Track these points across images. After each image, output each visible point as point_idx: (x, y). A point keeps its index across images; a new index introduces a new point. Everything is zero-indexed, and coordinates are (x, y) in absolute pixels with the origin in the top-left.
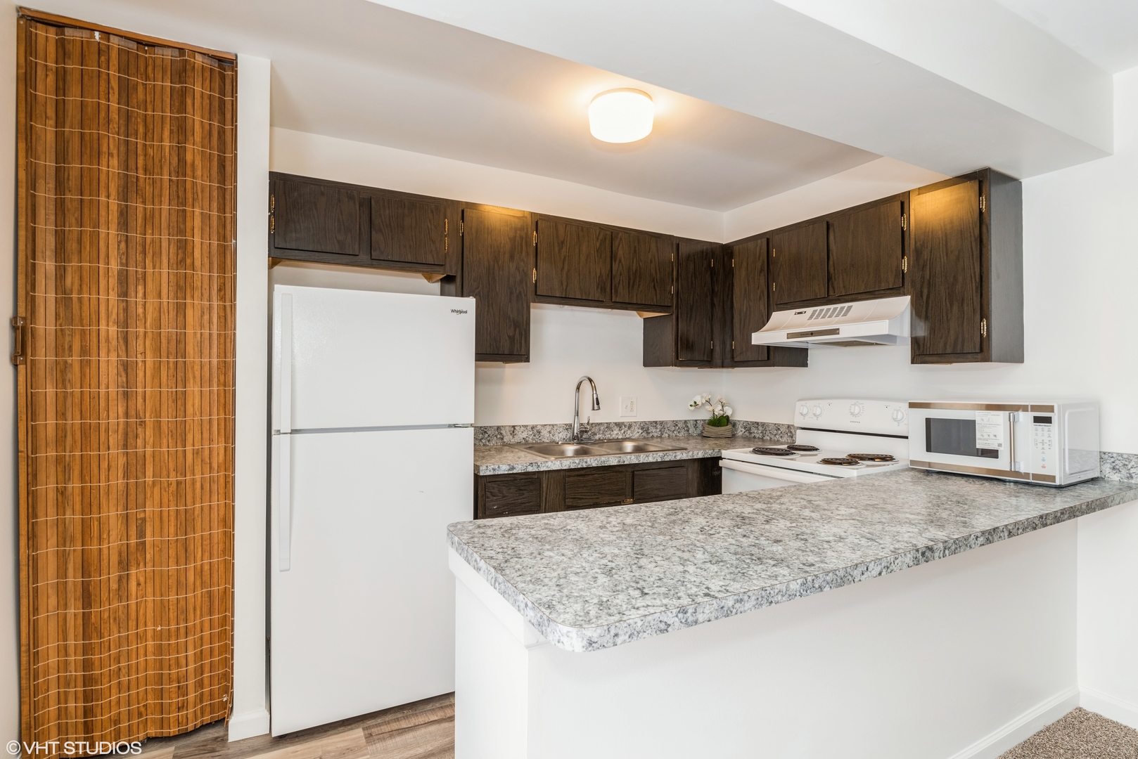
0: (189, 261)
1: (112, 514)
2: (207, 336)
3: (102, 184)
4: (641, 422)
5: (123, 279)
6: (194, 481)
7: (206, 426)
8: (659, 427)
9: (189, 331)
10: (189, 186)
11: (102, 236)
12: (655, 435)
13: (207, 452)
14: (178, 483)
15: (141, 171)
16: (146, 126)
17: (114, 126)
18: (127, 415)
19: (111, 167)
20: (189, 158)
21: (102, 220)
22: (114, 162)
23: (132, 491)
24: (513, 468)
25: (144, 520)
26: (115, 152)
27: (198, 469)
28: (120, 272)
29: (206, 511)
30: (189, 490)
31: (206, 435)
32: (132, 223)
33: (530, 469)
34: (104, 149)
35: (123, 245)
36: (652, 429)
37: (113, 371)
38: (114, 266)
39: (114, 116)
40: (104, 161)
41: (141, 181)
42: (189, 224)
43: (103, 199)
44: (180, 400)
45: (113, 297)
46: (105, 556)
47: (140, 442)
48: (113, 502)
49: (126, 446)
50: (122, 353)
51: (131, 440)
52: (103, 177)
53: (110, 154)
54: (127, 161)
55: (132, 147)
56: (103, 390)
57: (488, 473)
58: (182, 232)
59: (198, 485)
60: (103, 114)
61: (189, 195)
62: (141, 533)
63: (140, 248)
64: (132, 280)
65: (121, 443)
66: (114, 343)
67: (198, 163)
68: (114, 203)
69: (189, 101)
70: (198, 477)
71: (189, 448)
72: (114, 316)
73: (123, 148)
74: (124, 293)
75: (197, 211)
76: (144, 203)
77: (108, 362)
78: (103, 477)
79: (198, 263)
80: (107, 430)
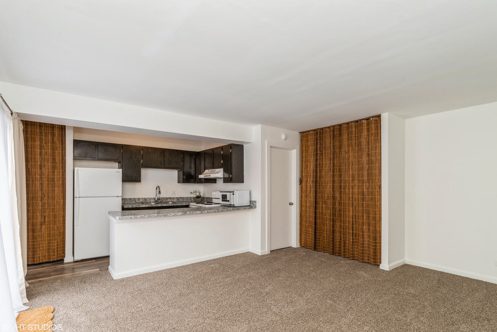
0: (55, 162)
1: (39, 214)
2: (59, 178)
3: (36, 147)
4: (177, 197)
5: (41, 166)
6: (56, 208)
7: (59, 196)
9: (55, 177)
10: (55, 146)
11: (36, 157)
13: (59, 202)
14: (53, 208)
15: (44, 143)
16: (45, 134)
17: (38, 135)
18: (41, 194)
19: (38, 143)
20: (55, 140)
21: (36, 154)
22: (38, 142)
23: (43, 210)
24: (133, 206)
25: (45, 216)
26: (38, 140)
27: (57, 205)
28: (40, 165)
29: (59, 214)
30: (55, 210)
31: (59, 198)
32: (42, 154)
33: (137, 207)
34: (36, 140)
35: (40, 159)
36: (180, 199)
37: (39, 185)
39: (38, 133)
40: (36, 142)
41: (44, 145)
42: (55, 154)
43: (36, 150)
44: (53, 191)
45: (38, 170)
46: (37, 223)
47: (44, 200)
48: (39, 212)
49: (41, 200)
50: (40, 181)
51: (42, 199)
52: (36, 145)
53: (37, 141)
54: (41, 142)
55: (42, 139)
56: (37, 189)
57: (126, 207)
58: (54, 156)
59: (57, 209)
60: (36, 132)
61: (55, 148)
62: (45, 219)
63: (44, 159)
64: (42, 166)
65: (40, 200)
66: (39, 179)
67: (57, 141)
68: (38, 151)
69: (55, 129)
70: (57, 207)
71: (55, 201)
72: (39, 174)
73: (40, 139)
74: (41, 169)
75: (57, 151)
76: (45, 150)
77: (38, 183)
78: (37, 207)
79: (57, 162)
80: (38, 197)
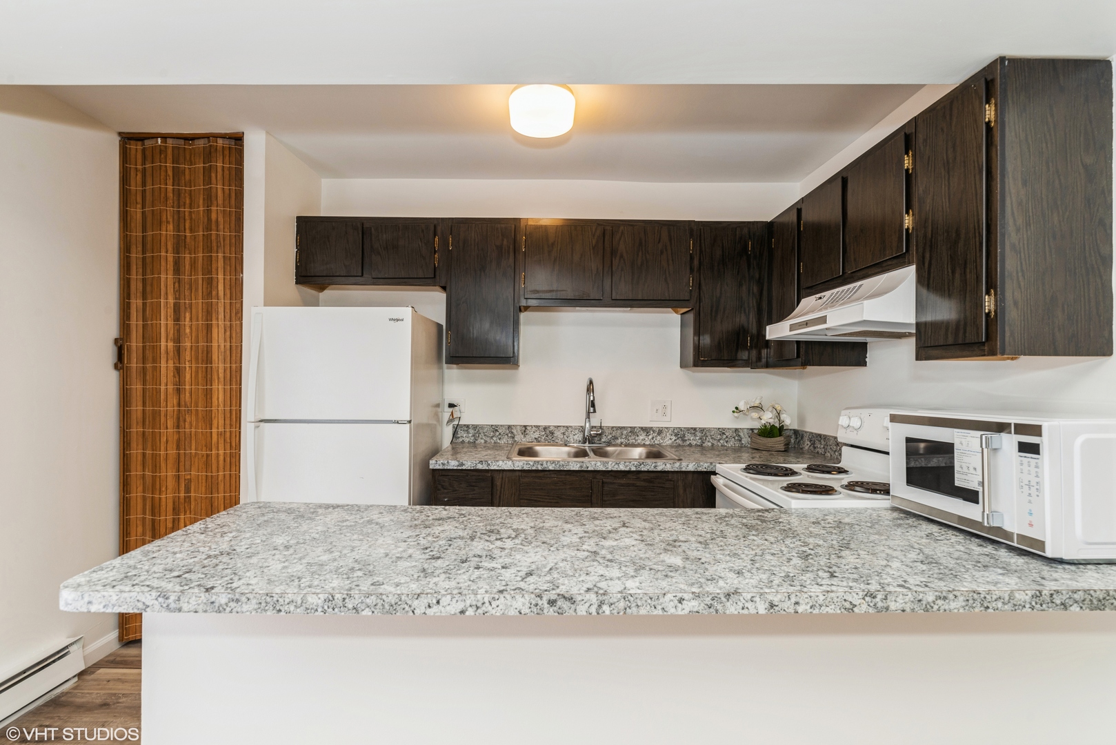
0: (214, 293)
1: (168, 473)
2: (229, 347)
3: (163, 244)
4: (674, 428)
5: (177, 309)
6: (218, 455)
7: (228, 415)
8: (699, 434)
9: (215, 344)
10: (214, 238)
11: (163, 280)
12: (694, 443)
13: (228, 434)
14: (207, 455)
15: (187, 231)
16: (191, 198)
17: (170, 202)
18: (179, 405)
19: (168, 231)
20: (214, 216)
21: (162, 268)
22: (171, 227)
23: (182, 459)
24: (462, 464)
25: (190, 480)
26: (171, 220)
27: (221, 446)
28: (175, 304)
29: (227, 478)
30: (214, 461)
31: (228, 422)
32: (182, 269)
33: (480, 467)
34: (164, 218)
35: (177, 285)
36: (688, 436)
37: (171, 374)
38: (171, 300)
39: (170, 195)
40: (164, 228)
41: (188, 238)
42: (214, 266)
43: (163, 254)
44: (208, 394)
45: (170, 322)
46: (163, 503)
47: (187, 425)
48: (170, 465)
49: (178, 427)
50: (177, 361)
51: (182, 423)
52: (163, 239)
53: (168, 222)
54: (179, 225)
55: (182, 215)
56: (163, 387)
57: (437, 467)
58: (210, 272)
59: (221, 458)
60: (163, 195)
61: (214, 244)
62: (188, 490)
63: (187, 286)
64: (182, 309)
65: (176, 425)
66: (171, 354)
67: (221, 219)
68: (170, 256)
69: (213, 175)
70: (221, 452)
71: (214, 430)
72: (171, 335)
73: (176, 217)
74: (177, 319)
75: (220, 255)
76: (190, 253)
77: (166, 367)
78: (162, 448)
79: (221, 293)
80: (166, 415)
